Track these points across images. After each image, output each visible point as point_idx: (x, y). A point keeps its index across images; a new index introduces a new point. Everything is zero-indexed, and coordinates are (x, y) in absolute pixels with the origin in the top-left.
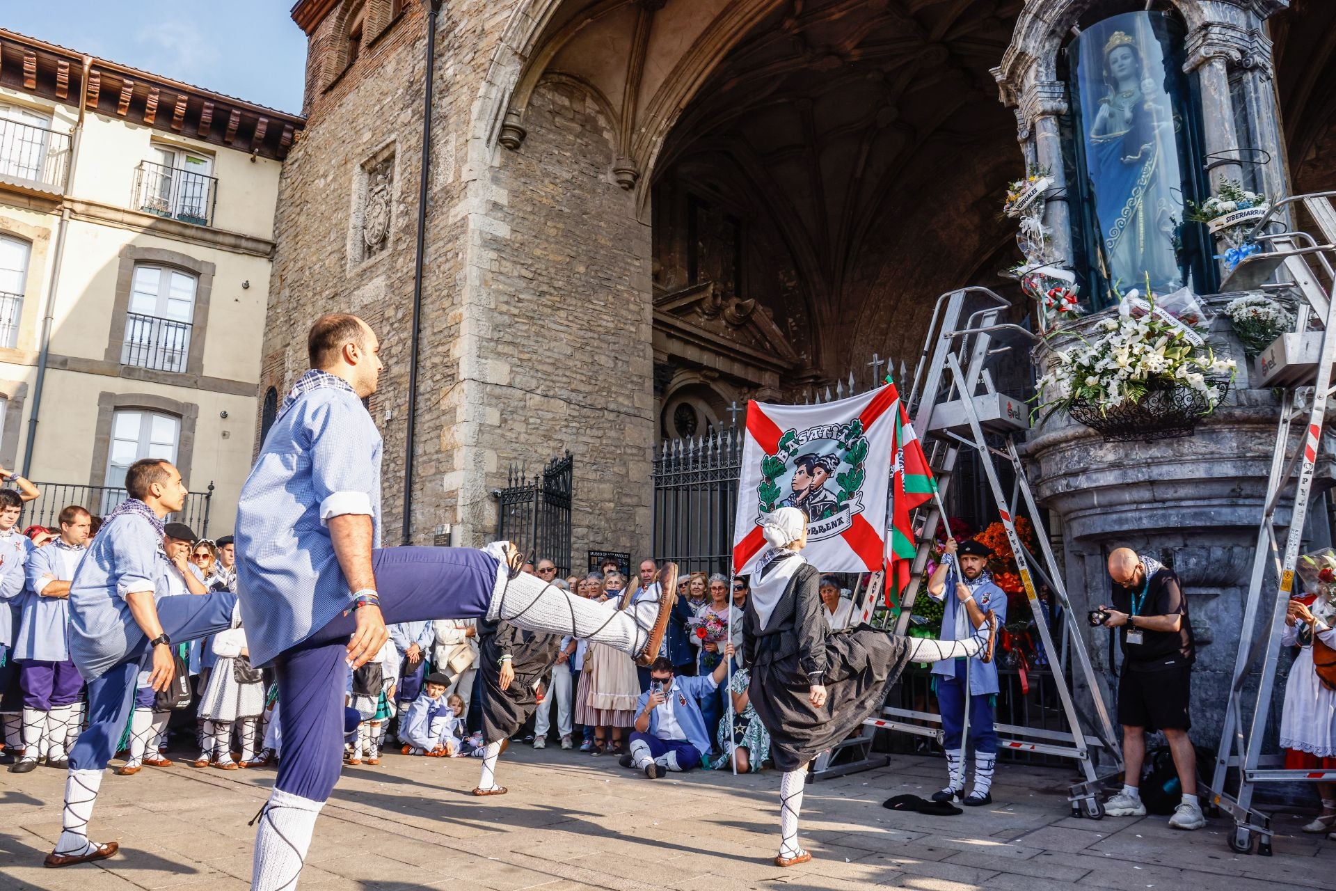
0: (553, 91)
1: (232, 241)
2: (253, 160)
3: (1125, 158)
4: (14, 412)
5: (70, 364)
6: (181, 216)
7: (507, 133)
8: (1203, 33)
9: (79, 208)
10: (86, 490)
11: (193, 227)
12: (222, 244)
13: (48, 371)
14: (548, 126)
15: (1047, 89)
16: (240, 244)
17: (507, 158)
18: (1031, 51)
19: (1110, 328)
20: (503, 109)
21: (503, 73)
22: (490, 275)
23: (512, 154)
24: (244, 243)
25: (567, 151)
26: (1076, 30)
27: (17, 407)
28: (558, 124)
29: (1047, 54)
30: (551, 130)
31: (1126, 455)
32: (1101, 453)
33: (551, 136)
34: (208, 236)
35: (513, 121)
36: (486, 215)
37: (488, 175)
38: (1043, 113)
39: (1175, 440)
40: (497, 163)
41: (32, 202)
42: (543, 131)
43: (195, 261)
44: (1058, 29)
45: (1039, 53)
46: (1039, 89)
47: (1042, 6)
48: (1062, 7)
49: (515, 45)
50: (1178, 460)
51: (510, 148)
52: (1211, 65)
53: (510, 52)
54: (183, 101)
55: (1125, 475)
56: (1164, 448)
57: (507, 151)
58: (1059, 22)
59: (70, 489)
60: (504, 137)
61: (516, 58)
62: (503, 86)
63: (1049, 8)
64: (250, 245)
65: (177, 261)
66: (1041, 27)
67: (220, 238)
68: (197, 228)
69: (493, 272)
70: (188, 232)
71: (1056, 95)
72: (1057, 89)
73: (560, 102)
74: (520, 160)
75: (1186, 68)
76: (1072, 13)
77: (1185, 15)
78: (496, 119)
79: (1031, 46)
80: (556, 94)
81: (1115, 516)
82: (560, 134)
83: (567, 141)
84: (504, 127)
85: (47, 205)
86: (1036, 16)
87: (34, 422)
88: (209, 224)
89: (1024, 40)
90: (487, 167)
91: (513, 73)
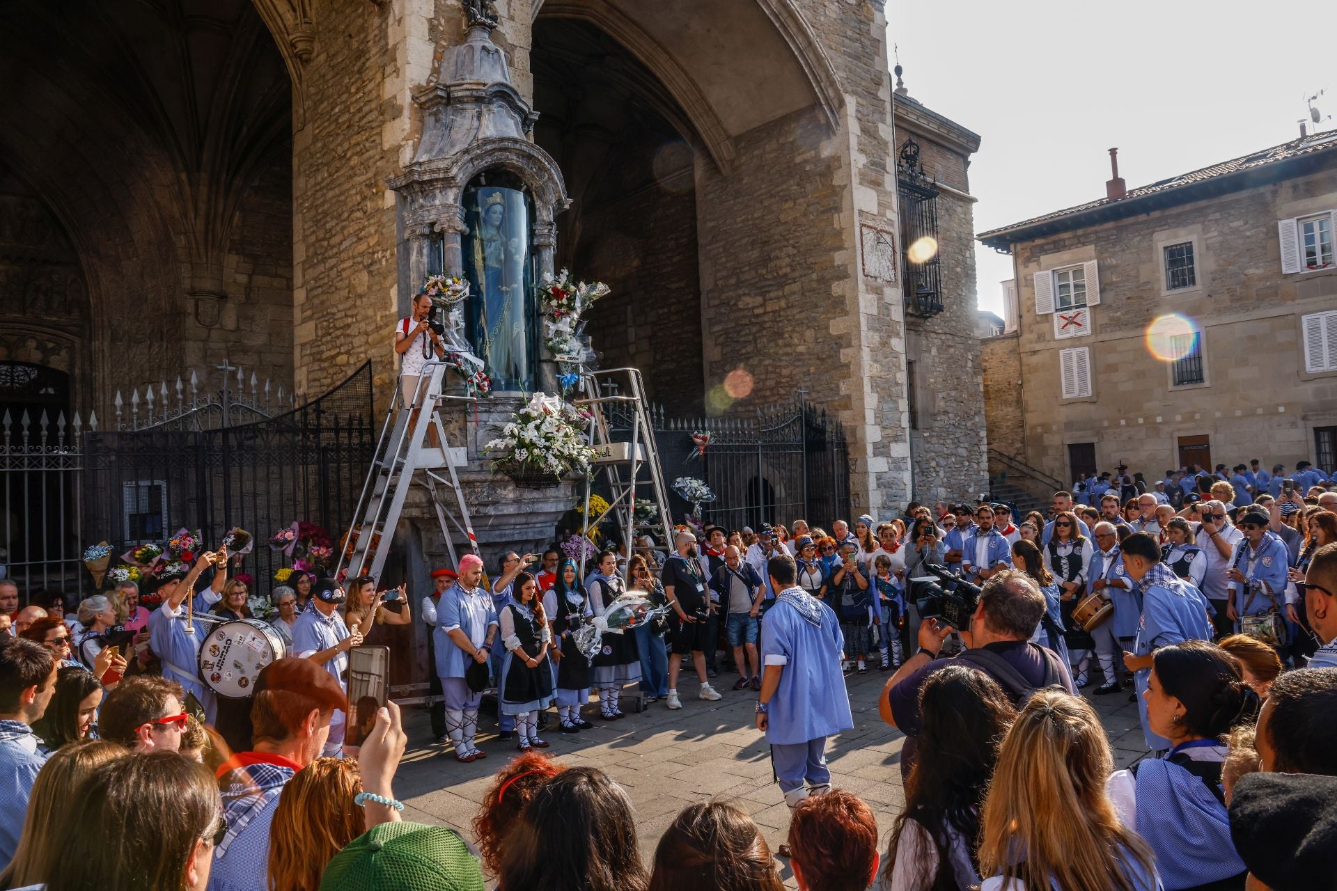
3: (499, 286)
8: (549, 227)
15: (460, 213)
18: (458, 180)
19: (532, 416)
26: (482, 179)
31: (521, 495)
32: (505, 492)
38: (458, 232)
39: (543, 490)
45: (462, 182)
46: (458, 210)
48: (487, 163)
50: (546, 500)
55: (520, 507)
56: (539, 493)
63: (480, 159)
66: (470, 169)
71: (462, 220)
72: (463, 215)
75: (536, 240)
79: (461, 175)
81: (497, 532)
86: (471, 159)
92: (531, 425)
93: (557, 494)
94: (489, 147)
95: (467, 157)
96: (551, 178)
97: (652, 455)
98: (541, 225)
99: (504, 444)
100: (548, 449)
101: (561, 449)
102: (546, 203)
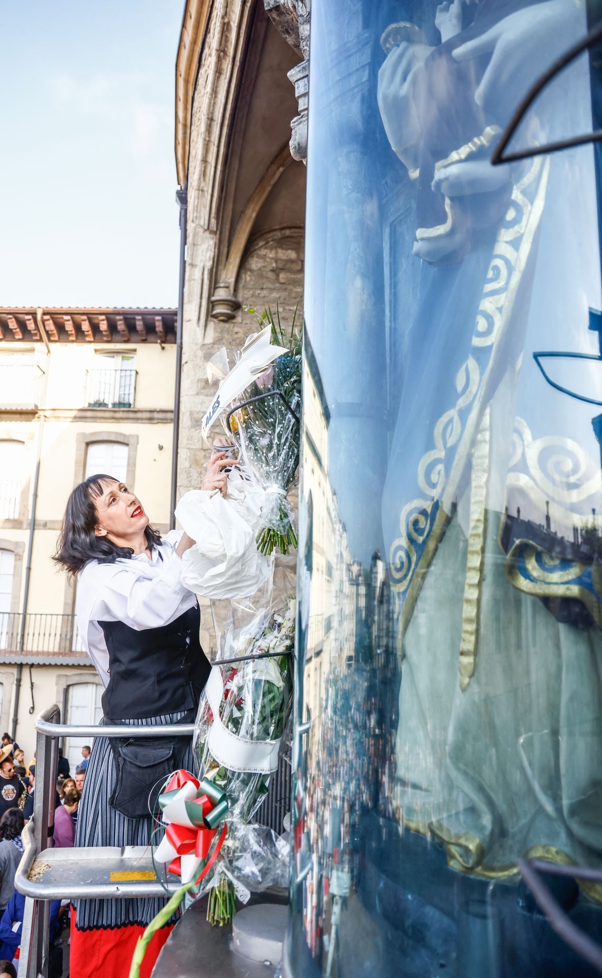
0: (276, 248)
1: (147, 415)
2: (163, 348)
4: (18, 563)
5: (49, 525)
6: (114, 405)
7: (216, 307)
9: (48, 413)
10: (61, 617)
11: (119, 411)
12: (142, 419)
13: (36, 532)
14: (270, 286)
16: (153, 416)
17: (222, 332)
20: (206, 287)
21: (200, 252)
22: (203, 453)
23: (227, 325)
24: (156, 415)
25: (293, 305)
27: (20, 559)
28: (282, 280)
30: (274, 289)
33: (275, 295)
34: (131, 415)
35: (221, 294)
36: (197, 394)
37: (200, 354)
40: (209, 339)
41: (23, 416)
42: (264, 293)
43: (125, 436)
49: (202, 223)
51: (223, 321)
53: (201, 230)
54: (103, 320)
57: (222, 324)
59: (49, 617)
60: (215, 312)
61: (207, 234)
62: (202, 265)
64: (161, 415)
65: (112, 438)
67: (139, 415)
68: (123, 411)
69: (204, 450)
70: (117, 415)
73: (284, 258)
74: (236, 329)
78: (201, 298)
80: (280, 251)
82: (286, 289)
83: (293, 295)
84: (212, 304)
85: (31, 416)
87: (29, 569)
88: (132, 406)
90: (198, 347)
91: (207, 250)
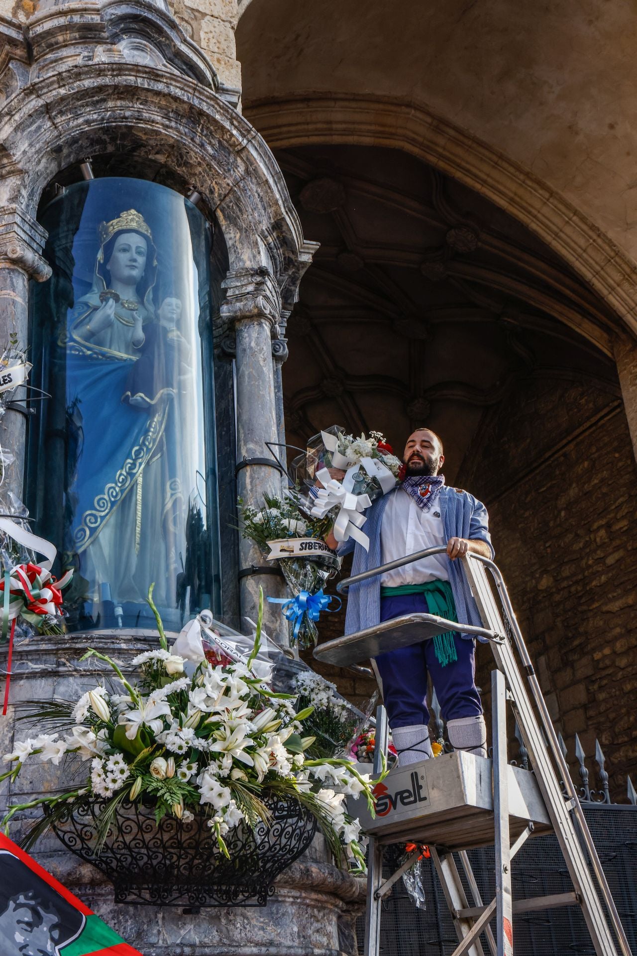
3: (133, 394)
8: (259, 279)
15: (26, 228)
18: (17, 154)
19: (170, 669)
26: (87, 169)
29: (38, 175)
31: (140, 934)
38: (14, 261)
39: (224, 911)
44: (65, 151)
45: (30, 167)
46: (18, 220)
47: (63, 99)
48: (88, 122)
52: (260, 324)
56: (205, 925)
58: (74, 141)
63: (70, 110)
66: (46, 131)
71: (35, 246)
72: (38, 238)
75: (225, 311)
76: (93, 142)
77: (230, 243)
79: (24, 146)
86: (47, 109)
89: (16, 130)
92: (159, 694)
93: (271, 932)
94: (88, 83)
95: (34, 103)
96: (251, 172)
97: (561, 808)
98: (238, 277)
99: (62, 746)
100: (203, 759)
101: (247, 759)
102: (246, 232)
